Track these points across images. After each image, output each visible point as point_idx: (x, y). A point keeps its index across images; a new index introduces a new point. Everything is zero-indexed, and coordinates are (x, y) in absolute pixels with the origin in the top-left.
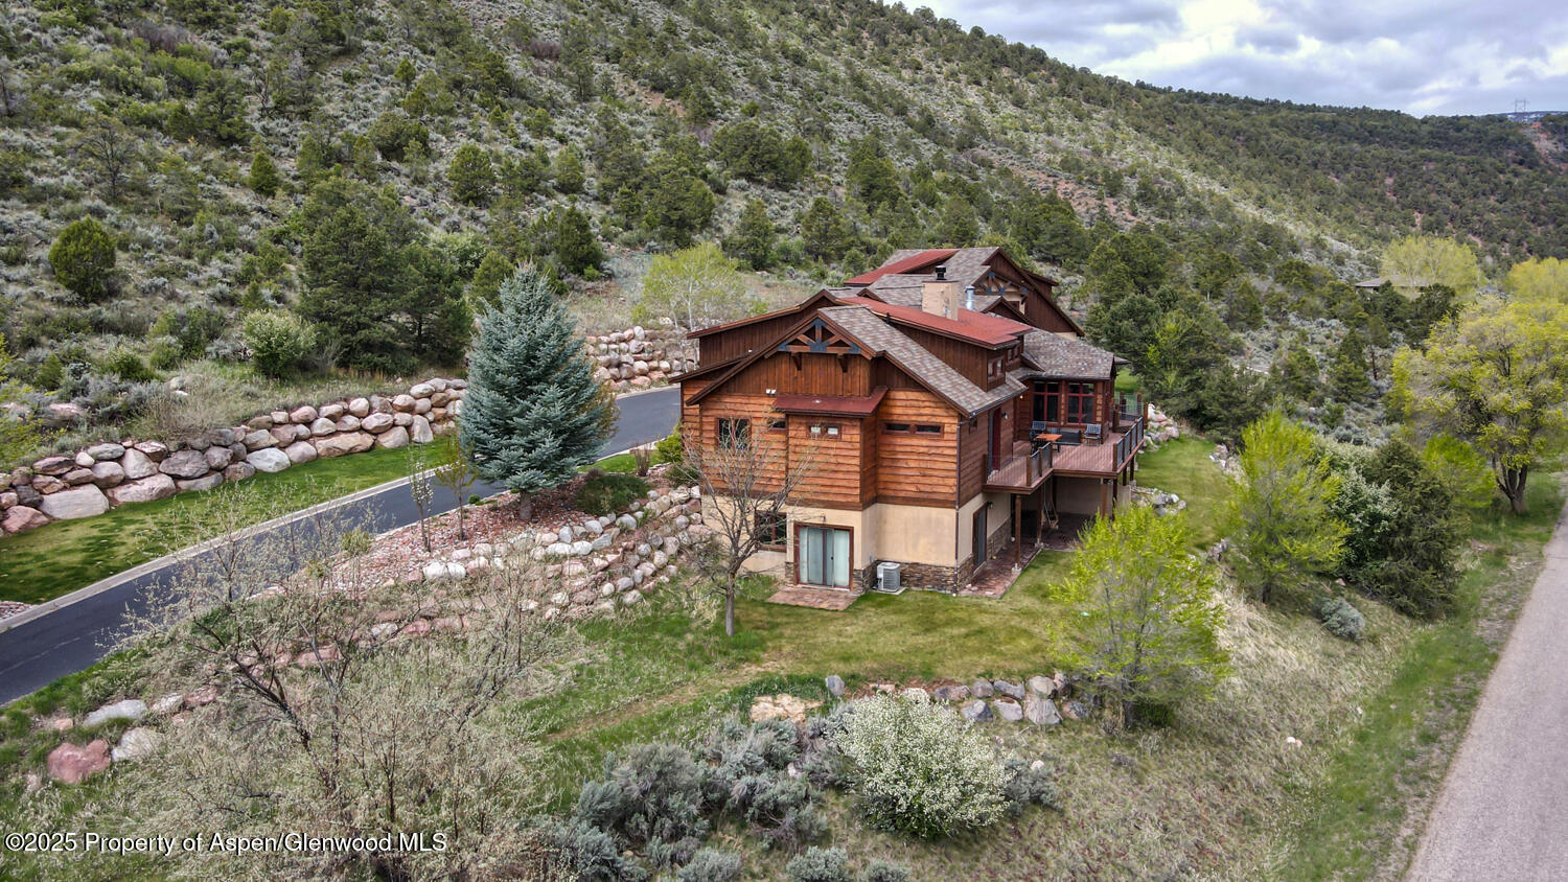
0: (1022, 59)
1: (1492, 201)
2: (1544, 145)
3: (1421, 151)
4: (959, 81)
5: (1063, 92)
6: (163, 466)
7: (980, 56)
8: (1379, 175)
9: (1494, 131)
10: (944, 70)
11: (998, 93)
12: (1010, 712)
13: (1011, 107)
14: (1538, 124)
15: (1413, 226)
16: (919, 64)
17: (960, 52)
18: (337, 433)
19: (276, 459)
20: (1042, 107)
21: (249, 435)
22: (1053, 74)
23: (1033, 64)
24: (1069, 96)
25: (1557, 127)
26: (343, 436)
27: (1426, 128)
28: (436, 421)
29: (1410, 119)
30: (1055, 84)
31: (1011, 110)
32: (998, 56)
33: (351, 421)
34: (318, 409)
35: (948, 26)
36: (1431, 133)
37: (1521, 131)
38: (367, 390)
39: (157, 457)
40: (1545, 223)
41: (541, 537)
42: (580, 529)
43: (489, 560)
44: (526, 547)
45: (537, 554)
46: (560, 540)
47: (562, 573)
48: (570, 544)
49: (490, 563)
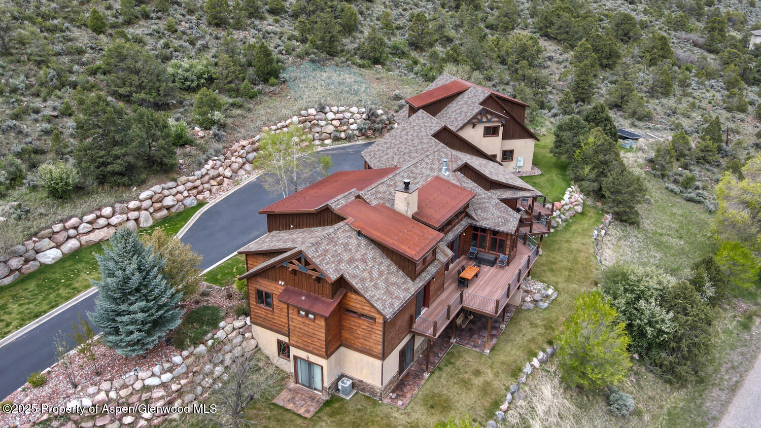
18: (93, 230)
19: (52, 256)
21: (37, 244)
26: (97, 231)
28: (156, 211)
33: (102, 221)
34: (81, 219)
38: (112, 200)
41: (142, 374)
42: (167, 365)
43: (107, 392)
44: (131, 383)
45: (138, 385)
46: (153, 375)
47: (151, 398)
48: (159, 377)
49: (108, 396)
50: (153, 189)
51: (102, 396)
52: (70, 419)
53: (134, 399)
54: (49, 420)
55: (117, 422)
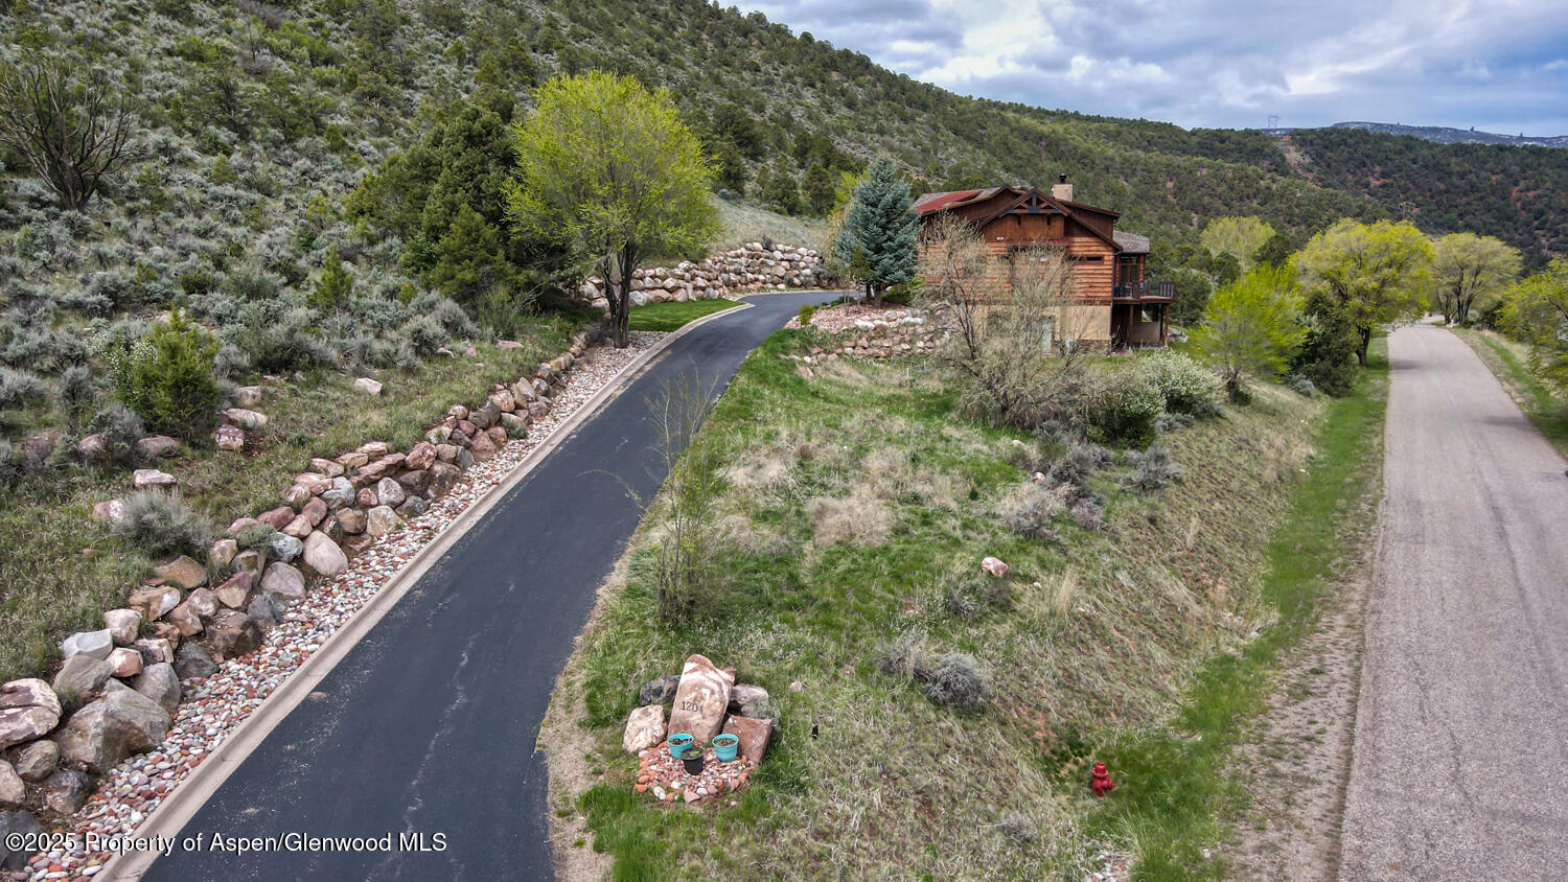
0: (849, 65)
1: (1255, 204)
2: (1294, 156)
3: (1195, 159)
4: (795, 84)
5: (887, 96)
7: (812, 60)
8: (1161, 179)
9: (1251, 143)
10: (780, 72)
11: (831, 96)
13: (846, 109)
14: (1287, 138)
15: (1191, 225)
16: (757, 66)
17: (793, 56)
20: (871, 110)
22: (878, 80)
23: (859, 69)
24: (893, 100)
25: (1304, 140)
27: (1195, 139)
29: (1181, 131)
30: (880, 88)
31: (844, 111)
32: (828, 61)
35: (780, 31)
36: (1199, 143)
37: (1274, 144)
40: (1298, 224)
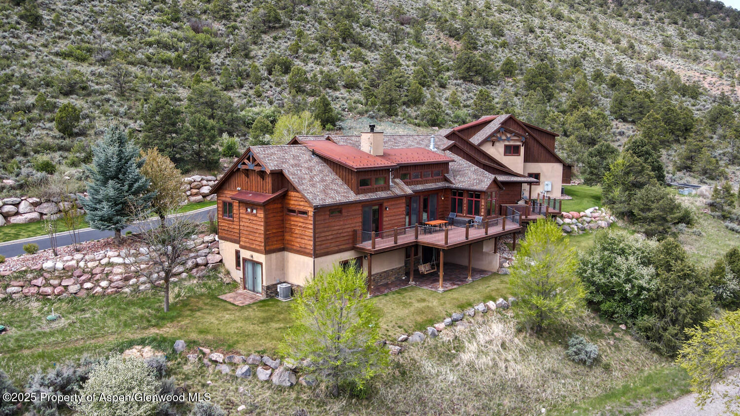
0: (708, 8)
4: (663, 23)
5: (733, 25)
6: (37, 209)
7: (680, 8)
10: (655, 17)
11: (688, 28)
12: (263, 374)
13: (695, 36)
16: (640, 15)
17: (667, 6)
20: (717, 35)
22: (728, 16)
23: (715, 10)
28: (192, 195)
30: (728, 21)
31: (696, 37)
39: (35, 204)
41: (110, 253)
42: (132, 251)
43: (78, 262)
44: (99, 258)
45: (104, 261)
46: (119, 256)
47: (111, 272)
48: (124, 259)
49: (78, 264)
50: (193, 177)
51: (74, 263)
52: (42, 275)
53: (97, 270)
54: (25, 271)
55: (78, 285)
